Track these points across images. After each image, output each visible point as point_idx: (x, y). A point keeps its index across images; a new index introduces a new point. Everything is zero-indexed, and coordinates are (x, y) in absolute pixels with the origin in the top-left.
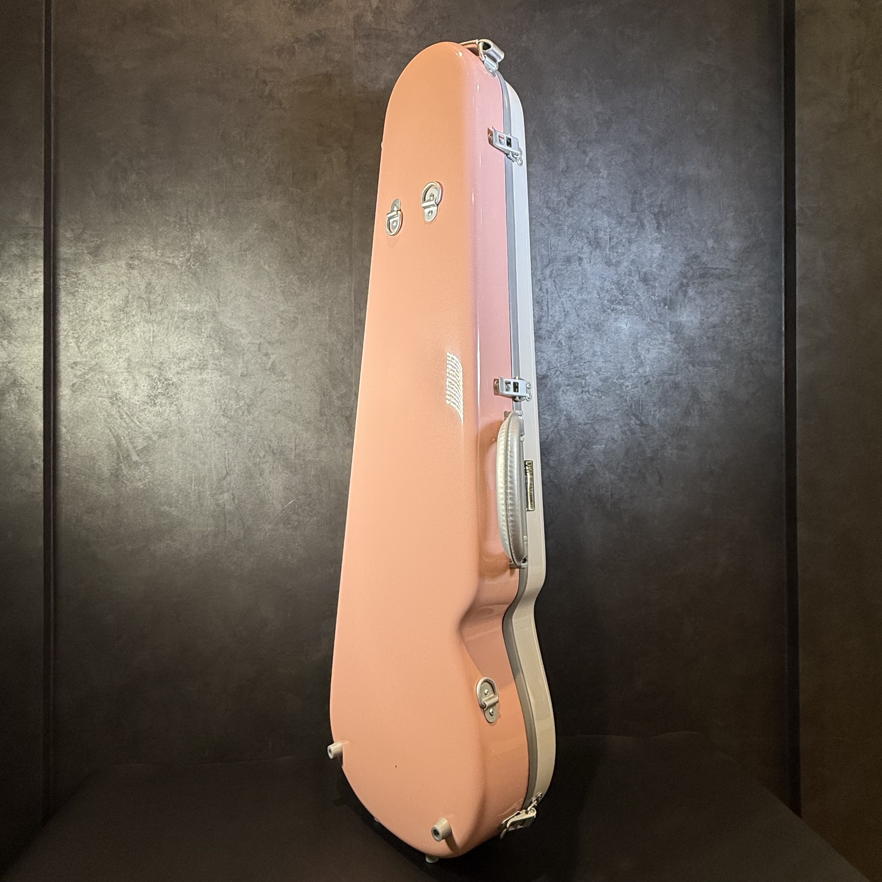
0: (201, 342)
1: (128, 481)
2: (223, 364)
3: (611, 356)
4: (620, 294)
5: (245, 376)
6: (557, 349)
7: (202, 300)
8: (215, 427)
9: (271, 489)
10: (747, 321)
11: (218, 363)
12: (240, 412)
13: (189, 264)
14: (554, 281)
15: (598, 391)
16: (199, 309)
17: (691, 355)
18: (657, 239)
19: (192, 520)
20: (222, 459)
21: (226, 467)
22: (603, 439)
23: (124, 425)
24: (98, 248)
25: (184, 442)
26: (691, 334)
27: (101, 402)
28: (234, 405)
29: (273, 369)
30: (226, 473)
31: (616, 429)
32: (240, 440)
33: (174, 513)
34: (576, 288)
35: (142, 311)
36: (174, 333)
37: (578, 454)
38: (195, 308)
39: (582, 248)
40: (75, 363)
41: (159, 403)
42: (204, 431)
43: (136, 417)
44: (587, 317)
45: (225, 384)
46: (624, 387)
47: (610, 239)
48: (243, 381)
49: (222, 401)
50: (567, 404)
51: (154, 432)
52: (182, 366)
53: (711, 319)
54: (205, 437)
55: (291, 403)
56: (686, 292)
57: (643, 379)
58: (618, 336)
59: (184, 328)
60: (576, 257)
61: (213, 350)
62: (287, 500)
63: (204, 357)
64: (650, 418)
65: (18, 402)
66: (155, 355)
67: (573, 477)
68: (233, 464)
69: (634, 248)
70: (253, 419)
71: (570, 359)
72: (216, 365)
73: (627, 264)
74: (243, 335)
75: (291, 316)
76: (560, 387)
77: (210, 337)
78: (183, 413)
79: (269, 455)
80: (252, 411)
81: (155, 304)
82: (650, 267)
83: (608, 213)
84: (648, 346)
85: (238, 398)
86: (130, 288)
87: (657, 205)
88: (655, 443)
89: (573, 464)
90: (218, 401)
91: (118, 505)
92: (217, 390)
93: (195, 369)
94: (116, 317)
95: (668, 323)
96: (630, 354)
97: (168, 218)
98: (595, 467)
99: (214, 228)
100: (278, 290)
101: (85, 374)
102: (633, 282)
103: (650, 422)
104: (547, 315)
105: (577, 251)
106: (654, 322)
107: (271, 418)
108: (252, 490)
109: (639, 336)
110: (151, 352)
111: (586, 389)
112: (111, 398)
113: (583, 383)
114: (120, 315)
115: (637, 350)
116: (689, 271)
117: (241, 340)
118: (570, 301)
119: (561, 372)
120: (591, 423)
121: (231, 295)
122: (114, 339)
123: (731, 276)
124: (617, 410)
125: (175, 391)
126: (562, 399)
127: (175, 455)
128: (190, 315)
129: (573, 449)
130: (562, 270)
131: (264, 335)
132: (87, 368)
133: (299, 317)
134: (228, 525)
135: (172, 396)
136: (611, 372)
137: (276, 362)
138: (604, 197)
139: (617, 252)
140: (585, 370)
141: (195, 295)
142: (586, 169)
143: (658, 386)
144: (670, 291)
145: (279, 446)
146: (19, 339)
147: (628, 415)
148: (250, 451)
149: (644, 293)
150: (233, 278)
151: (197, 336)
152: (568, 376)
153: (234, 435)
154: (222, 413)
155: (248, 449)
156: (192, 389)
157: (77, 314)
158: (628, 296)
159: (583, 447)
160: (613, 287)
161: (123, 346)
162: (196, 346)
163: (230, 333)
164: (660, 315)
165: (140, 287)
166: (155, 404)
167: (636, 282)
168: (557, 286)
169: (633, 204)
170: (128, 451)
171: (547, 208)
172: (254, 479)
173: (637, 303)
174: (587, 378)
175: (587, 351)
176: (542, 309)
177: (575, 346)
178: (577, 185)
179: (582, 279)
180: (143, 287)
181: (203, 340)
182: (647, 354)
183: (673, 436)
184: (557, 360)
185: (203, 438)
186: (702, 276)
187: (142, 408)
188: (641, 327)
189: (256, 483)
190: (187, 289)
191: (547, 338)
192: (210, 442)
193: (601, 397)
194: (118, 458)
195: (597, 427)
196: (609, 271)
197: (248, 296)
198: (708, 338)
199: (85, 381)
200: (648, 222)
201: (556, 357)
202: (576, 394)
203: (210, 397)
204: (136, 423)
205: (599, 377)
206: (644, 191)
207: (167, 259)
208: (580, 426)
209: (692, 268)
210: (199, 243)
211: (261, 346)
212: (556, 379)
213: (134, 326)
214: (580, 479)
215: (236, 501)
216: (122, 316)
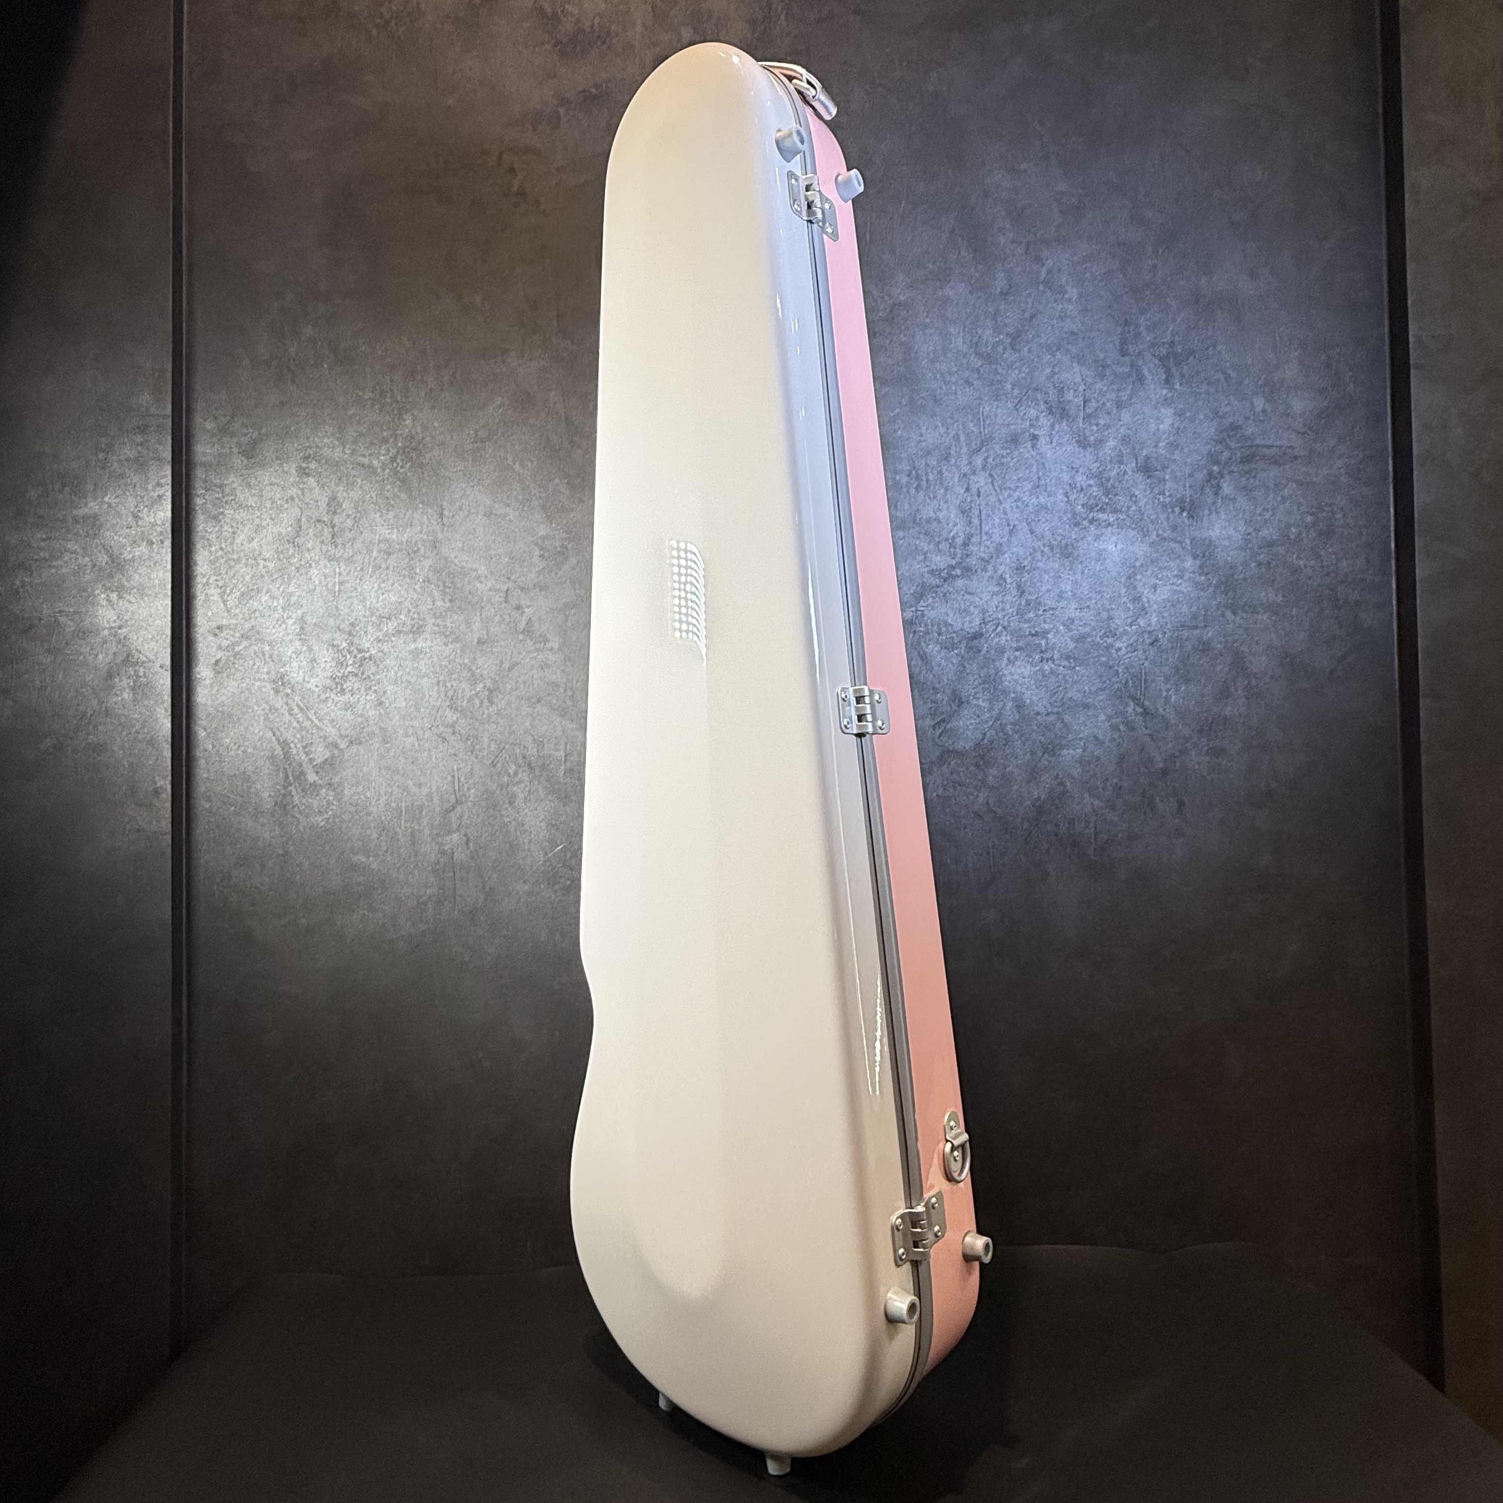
0: (415, 590)
1: (300, 813)
2: (449, 625)
3: (1090, 598)
4: (1104, 494)
5: (483, 643)
6: (996, 589)
7: (416, 522)
8: (437, 726)
9: (526, 827)
10: (1327, 534)
11: (441, 623)
12: (477, 701)
13: (395, 465)
14: (991, 475)
15: (1068, 658)
16: (412, 537)
17: (1231, 594)
18: (1166, 400)
19: (401, 877)
20: (449, 778)
21: (455, 791)
22: (1081, 739)
23: (295, 724)
24: (254, 444)
25: (389, 750)
26: (1229, 558)
27: (260, 688)
28: (467, 690)
29: (528, 631)
30: (454, 800)
31: (1103, 722)
32: (477, 747)
33: (373, 866)
34: (1028, 486)
35: (322, 542)
36: (371, 577)
37: (1036, 765)
38: (406, 536)
39: (1037, 418)
40: (219, 628)
41: (350, 688)
42: (420, 733)
43: (312, 712)
44: (1048, 534)
45: (452, 657)
46: (1114, 651)
47: (1085, 402)
48: (481, 651)
49: (449, 685)
50: (1016, 681)
51: (341, 736)
52: (385, 629)
53: (1264, 532)
54: (422, 743)
55: (557, 685)
56: (1219, 487)
57: (1146, 636)
58: (1102, 565)
59: (388, 568)
60: (1027, 434)
61: (434, 602)
62: (553, 844)
63: (419, 614)
64: (1160, 703)
65: (133, 689)
66: (342, 613)
67: (1028, 803)
68: (466, 786)
69: (1126, 416)
70: (498, 713)
71: (1020, 604)
72: (438, 625)
73: (1115, 443)
74: (479, 577)
75: (558, 544)
76: (1003, 652)
77: (429, 581)
78: (387, 705)
79: (523, 771)
80: (495, 700)
81: (343, 530)
82: (1155, 446)
83: (1080, 360)
84: (1154, 580)
85: (474, 679)
86: (304, 506)
87: (1164, 343)
88: (1170, 746)
89: (1029, 781)
90: (441, 684)
91: (286, 853)
92: (441, 666)
93: (406, 633)
94: (282, 552)
95: (1188, 541)
96: (1123, 595)
97: (361, 394)
98: (1065, 786)
99: (433, 407)
100: (535, 503)
101: (234, 644)
102: (1125, 473)
103: (1161, 710)
104: (978, 532)
105: (1028, 423)
106: (1164, 539)
107: (526, 710)
108: (496, 827)
109: (1138, 564)
110: (336, 607)
111: (1048, 655)
112: (274, 682)
113: (1043, 642)
114: (288, 550)
115: (1135, 588)
116: (1222, 452)
117: (478, 585)
118: (1017, 507)
119: (1004, 628)
120: (1058, 713)
121: (461, 513)
122: (279, 588)
123: (1296, 458)
124: (1103, 690)
125: (373, 669)
126: (1006, 672)
127: (375, 772)
128: (396, 546)
129: (1028, 757)
130: (1003, 456)
131: (513, 577)
132: (237, 635)
133: (570, 546)
134: (458, 884)
135: (369, 677)
136: (1090, 625)
137: (534, 619)
138: (1073, 333)
139: (1097, 425)
140: (1045, 622)
141: (405, 514)
142: (1041, 287)
143: (1172, 648)
144: (1190, 486)
145: (539, 756)
146: (135, 590)
147: (1121, 697)
148: (493, 764)
149: (1145, 491)
150: (464, 486)
151: (408, 580)
152: (1017, 634)
153: (467, 739)
154: (448, 703)
155: (490, 761)
156: (400, 665)
157: (221, 549)
158: (1118, 497)
159: (1044, 753)
160: (1092, 482)
161: (294, 599)
162: (406, 596)
163: (460, 574)
164: (1174, 528)
165: (319, 504)
166: (343, 690)
167: (1130, 473)
168: (996, 484)
169: (1123, 342)
170: (300, 765)
171: (976, 354)
172: (500, 811)
173: (1134, 508)
174: (1050, 636)
175: (1049, 591)
176: (970, 523)
177: (1028, 584)
178: (1027, 315)
179: (1038, 472)
180: (323, 504)
181: (417, 587)
182: (1154, 594)
183: (1201, 731)
184: (997, 607)
185: (419, 745)
186: (1245, 460)
187: (323, 697)
188: (1141, 549)
189: (502, 816)
190: (393, 506)
191: (979, 570)
192: (430, 750)
193: (1074, 668)
194: (287, 777)
195: (1067, 718)
196: (1084, 456)
197: (489, 514)
198: (1260, 564)
199: (235, 656)
200: (1150, 372)
201: (996, 602)
202: (1031, 664)
203: (429, 678)
204: (313, 722)
205: (1070, 634)
206: (1142, 321)
207: (361, 459)
208: (1039, 717)
209: (1228, 447)
210: (410, 432)
211: (509, 596)
212: (997, 640)
213: (310, 566)
214: (1040, 806)
215: (471, 845)
216: (291, 551)
